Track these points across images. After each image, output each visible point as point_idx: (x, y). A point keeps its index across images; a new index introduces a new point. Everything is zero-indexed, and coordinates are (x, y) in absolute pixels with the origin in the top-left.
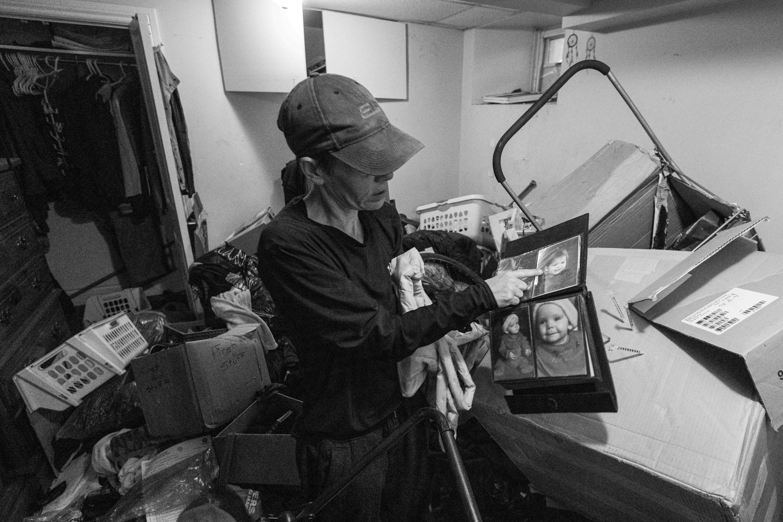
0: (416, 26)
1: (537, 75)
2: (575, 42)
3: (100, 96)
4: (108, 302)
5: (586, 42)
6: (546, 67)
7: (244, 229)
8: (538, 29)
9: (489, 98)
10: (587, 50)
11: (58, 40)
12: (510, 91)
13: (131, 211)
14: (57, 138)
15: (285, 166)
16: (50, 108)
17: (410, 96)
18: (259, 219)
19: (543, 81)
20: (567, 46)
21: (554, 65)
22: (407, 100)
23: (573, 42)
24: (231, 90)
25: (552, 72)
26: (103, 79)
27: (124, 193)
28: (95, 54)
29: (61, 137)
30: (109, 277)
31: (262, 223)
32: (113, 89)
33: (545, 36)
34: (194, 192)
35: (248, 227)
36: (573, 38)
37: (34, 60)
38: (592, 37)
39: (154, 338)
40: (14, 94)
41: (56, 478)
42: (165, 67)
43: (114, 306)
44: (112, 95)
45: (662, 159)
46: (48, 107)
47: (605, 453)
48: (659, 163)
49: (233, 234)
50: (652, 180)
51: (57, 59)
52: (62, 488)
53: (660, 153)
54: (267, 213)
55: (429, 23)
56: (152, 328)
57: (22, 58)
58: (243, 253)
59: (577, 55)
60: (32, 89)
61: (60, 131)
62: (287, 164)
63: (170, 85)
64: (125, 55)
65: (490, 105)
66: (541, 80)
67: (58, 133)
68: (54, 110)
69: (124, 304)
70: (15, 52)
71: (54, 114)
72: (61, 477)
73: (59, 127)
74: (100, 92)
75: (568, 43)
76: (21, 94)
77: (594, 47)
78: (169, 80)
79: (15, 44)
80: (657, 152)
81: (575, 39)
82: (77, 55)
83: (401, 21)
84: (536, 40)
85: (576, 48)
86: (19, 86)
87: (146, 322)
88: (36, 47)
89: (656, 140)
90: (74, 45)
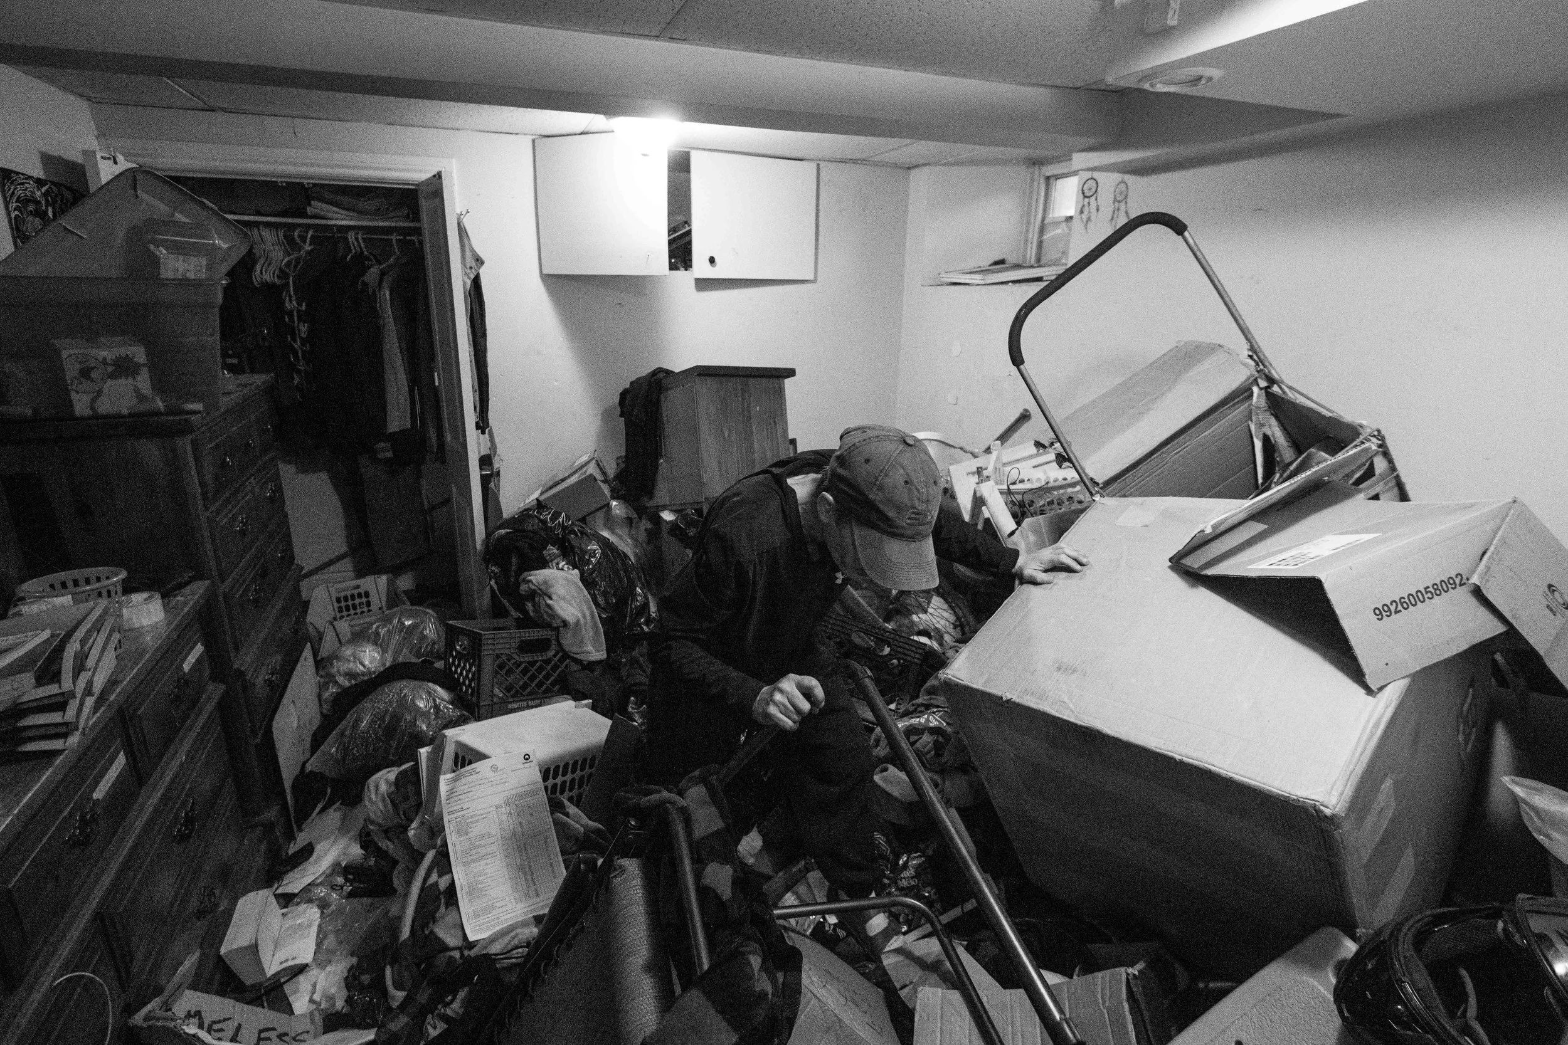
0: (832, 166)
1: (1034, 237)
2: (1094, 190)
3: (365, 284)
4: (342, 595)
5: (1112, 190)
6: (1050, 223)
7: (557, 484)
8: (1036, 162)
9: (951, 275)
10: (1114, 203)
11: (316, 207)
12: (985, 263)
13: (389, 454)
14: (297, 345)
15: (628, 386)
16: (295, 303)
17: (819, 274)
18: (581, 468)
19: (1044, 245)
20: (1082, 196)
21: (1063, 219)
22: (814, 281)
23: (1090, 189)
24: (552, 272)
25: (1059, 231)
26: (368, 259)
27: (386, 426)
28: (359, 223)
29: (303, 344)
30: (339, 558)
31: (588, 473)
32: (383, 274)
33: (1048, 174)
34: (488, 425)
35: (563, 480)
36: (1091, 183)
37: (281, 234)
38: (1122, 182)
39: (421, 648)
40: (253, 285)
41: (296, 839)
42: (467, 243)
43: (350, 603)
44: (381, 280)
45: (1257, 364)
46: (291, 301)
47: (1158, 750)
48: (1253, 369)
49: (539, 491)
50: (1242, 394)
51: (310, 233)
52: (308, 851)
53: (1255, 353)
54: (593, 459)
55: (854, 161)
56: (419, 631)
57: (266, 233)
58: (567, 517)
59: (1098, 210)
60: (278, 277)
61: (304, 335)
62: (631, 383)
63: (471, 268)
64: (402, 224)
65: (953, 287)
66: (1040, 243)
67: (301, 338)
68: (300, 304)
69: (364, 600)
70: (256, 224)
71: (299, 311)
72: (302, 839)
73: (304, 329)
74: (366, 278)
75: (1083, 193)
76: (262, 283)
77: (1126, 196)
78: (470, 261)
79: (258, 213)
80: (1250, 353)
81: (1094, 184)
82: (335, 225)
83: (812, 160)
84: (1032, 180)
85: (1096, 199)
86: (261, 271)
87: (410, 622)
88: (283, 217)
89: (1249, 336)
90: (337, 213)
